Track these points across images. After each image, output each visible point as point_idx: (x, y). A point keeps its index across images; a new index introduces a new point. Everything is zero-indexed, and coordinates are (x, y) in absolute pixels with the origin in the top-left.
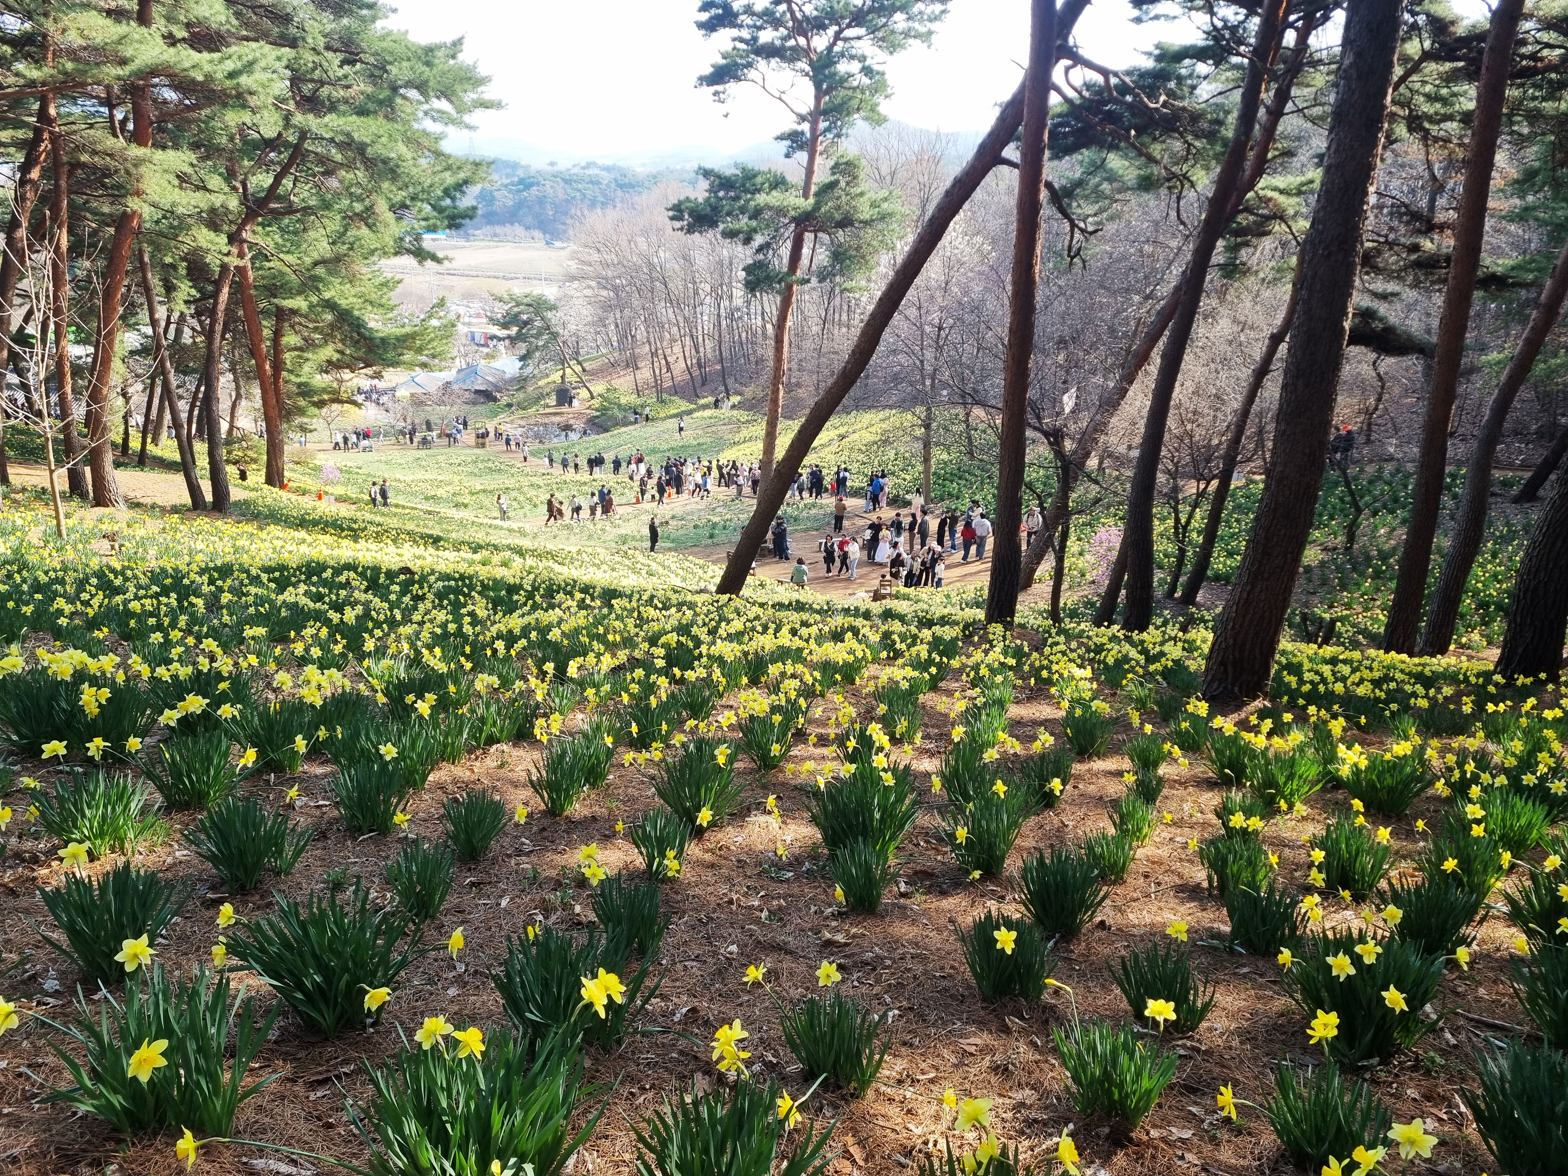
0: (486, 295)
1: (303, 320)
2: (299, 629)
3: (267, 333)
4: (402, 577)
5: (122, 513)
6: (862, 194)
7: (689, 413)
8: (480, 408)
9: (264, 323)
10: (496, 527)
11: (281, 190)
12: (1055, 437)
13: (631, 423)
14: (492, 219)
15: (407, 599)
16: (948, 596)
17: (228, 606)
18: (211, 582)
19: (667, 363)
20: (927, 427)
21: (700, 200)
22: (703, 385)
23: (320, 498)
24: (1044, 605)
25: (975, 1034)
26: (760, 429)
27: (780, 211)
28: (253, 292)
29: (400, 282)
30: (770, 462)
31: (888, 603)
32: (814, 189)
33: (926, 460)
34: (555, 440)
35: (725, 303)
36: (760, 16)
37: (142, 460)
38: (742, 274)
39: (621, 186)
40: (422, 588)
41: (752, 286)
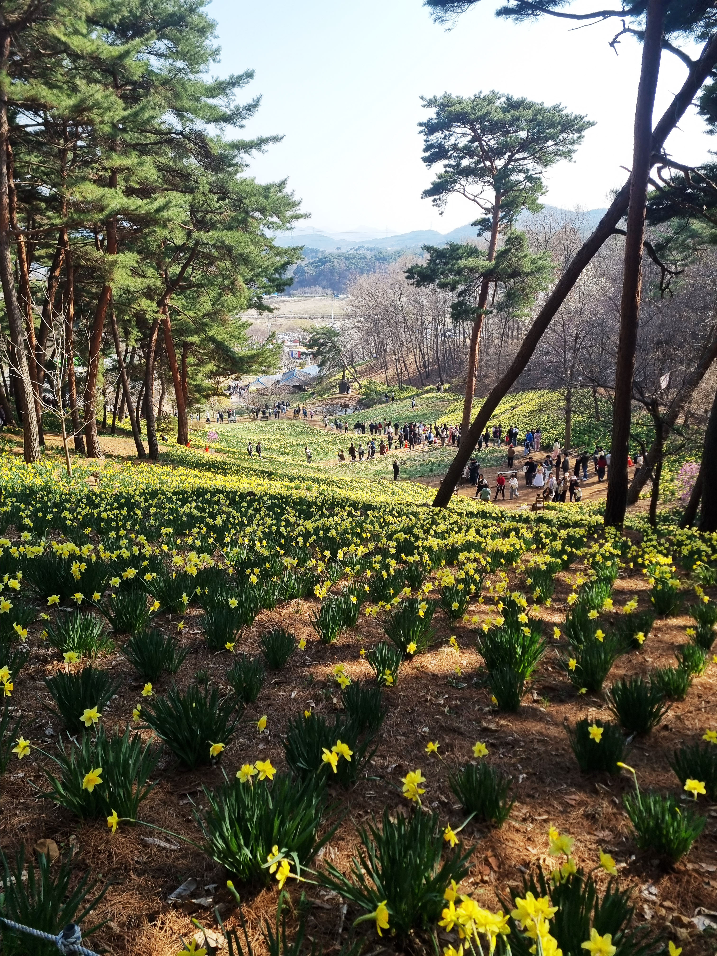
0: (300, 329)
1: (198, 349)
2: (191, 528)
3: (178, 356)
4: (249, 498)
5: (102, 460)
6: (525, 256)
7: (419, 395)
8: (296, 396)
9: (177, 351)
10: (304, 466)
11: (185, 275)
12: (652, 406)
13: (384, 403)
14: (304, 283)
15: (251, 511)
16: (581, 508)
17: (154, 515)
18: (146, 500)
19: (405, 365)
20: (568, 400)
21: (425, 266)
22: (427, 378)
23: (207, 450)
24: (645, 514)
25: (575, 793)
26: (461, 405)
27: (474, 270)
28: (171, 334)
29: (251, 324)
30: (467, 424)
31: (541, 513)
32: (495, 254)
33: (568, 421)
34: (339, 414)
35: (440, 327)
36: (462, 150)
37: (114, 431)
38: (450, 310)
39: (378, 259)
40: (259, 504)
41: (456, 317)
